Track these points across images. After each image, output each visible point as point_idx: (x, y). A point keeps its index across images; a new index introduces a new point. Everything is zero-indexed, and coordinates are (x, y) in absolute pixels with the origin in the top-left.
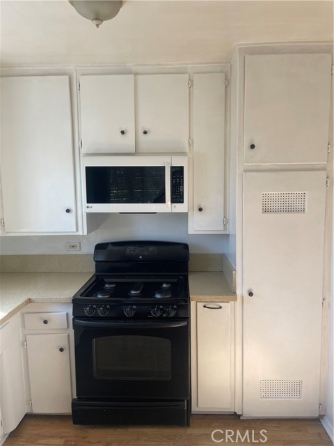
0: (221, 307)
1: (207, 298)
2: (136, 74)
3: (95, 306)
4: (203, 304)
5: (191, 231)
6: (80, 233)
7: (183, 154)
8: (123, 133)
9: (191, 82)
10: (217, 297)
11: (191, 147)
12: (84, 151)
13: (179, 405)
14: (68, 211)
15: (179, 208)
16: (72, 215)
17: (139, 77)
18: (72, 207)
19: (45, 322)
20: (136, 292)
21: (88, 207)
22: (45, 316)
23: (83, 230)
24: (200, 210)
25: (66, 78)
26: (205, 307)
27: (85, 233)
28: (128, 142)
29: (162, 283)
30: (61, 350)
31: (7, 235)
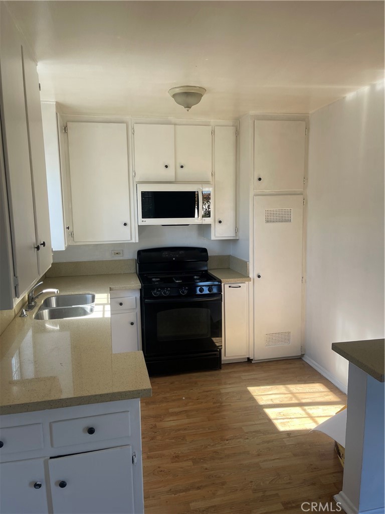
0: (240, 287)
1: (232, 280)
2: (175, 124)
3: (159, 289)
4: (229, 285)
5: (213, 238)
6: (133, 241)
7: (207, 183)
8: (166, 166)
9: (213, 133)
10: (238, 279)
11: (214, 178)
12: (137, 179)
13: (215, 354)
14: (125, 224)
15: (207, 221)
16: (128, 227)
17: (177, 126)
18: (128, 222)
19: (121, 304)
20: (180, 281)
21: (143, 221)
22: (120, 300)
23: (135, 239)
24: (220, 222)
25: (125, 125)
26: (230, 287)
27: (137, 241)
28: (170, 174)
29: (193, 277)
30: (132, 324)
31: (75, 244)
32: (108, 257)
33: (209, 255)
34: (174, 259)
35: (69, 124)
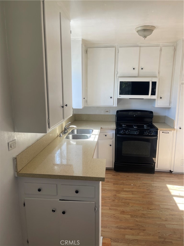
0: (169, 133)
1: (164, 129)
2: (140, 47)
3: (125, 130)
4: (162, 131)
5: (156, 106)
7: (155, 77)
8: (134, 69)
9: (161, 50)
10: (168, 129)
11: (159, 74)
12: (118, 75)
13: (152, 166)
14: (111, 98)
15: (153, 97)
18: (113, 96)
20: (136, 127)
21: (119, 96)
22: (106, 134)
23: (115, 105)
24: (161, 98)
25: (114, 48)
28: (135, 72)
29: (144, 125)
31: (88, 106)
32: (103, 113)
33: (154, 115)
34: (135, 116)
35: (88, 49)
